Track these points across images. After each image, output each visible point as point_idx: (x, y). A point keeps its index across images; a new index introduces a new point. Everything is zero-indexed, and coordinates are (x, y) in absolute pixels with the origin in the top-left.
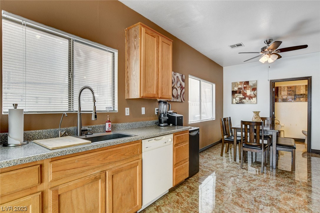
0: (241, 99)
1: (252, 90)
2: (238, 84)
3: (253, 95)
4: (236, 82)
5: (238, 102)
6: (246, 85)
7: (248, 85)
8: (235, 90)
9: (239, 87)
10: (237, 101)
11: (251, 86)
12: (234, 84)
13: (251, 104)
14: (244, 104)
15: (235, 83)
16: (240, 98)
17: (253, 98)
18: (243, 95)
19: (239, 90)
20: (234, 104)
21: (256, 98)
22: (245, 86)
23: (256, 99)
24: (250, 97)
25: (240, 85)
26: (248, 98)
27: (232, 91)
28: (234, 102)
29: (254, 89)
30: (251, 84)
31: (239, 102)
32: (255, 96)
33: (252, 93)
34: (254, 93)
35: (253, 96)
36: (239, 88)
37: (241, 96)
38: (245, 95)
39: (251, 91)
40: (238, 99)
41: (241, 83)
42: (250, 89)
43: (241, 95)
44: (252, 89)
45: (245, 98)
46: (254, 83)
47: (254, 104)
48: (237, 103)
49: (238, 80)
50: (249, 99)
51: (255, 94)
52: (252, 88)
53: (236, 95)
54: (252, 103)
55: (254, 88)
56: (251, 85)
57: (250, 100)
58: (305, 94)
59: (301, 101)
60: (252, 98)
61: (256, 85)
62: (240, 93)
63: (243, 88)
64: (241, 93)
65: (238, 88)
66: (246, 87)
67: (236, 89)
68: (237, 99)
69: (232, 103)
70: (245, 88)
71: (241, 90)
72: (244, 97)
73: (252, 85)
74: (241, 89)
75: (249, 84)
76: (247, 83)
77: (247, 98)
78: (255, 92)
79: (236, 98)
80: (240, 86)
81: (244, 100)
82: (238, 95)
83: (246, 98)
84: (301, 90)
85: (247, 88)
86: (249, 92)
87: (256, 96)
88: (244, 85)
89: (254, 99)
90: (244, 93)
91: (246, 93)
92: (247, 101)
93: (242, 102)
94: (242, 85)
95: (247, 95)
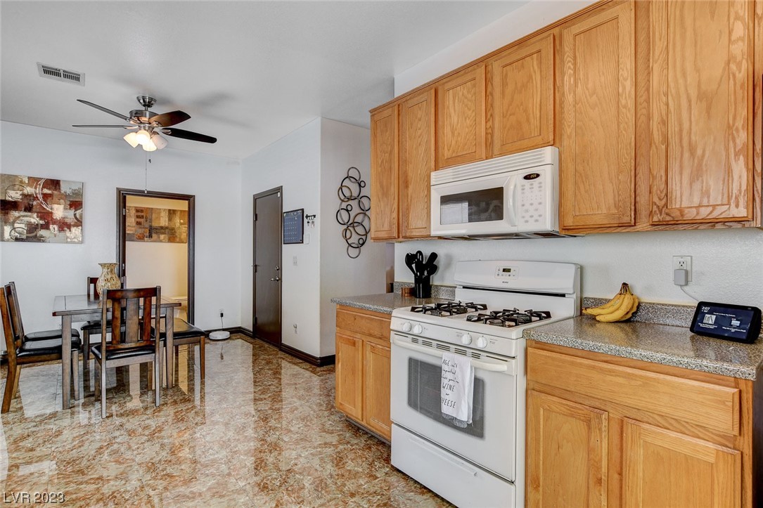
0: (32, 228)
1: (71, 206)
2: (21, 182)
3: (71, 220)
4: (16, 176)
5: (24, 237)
6: (49, 189)
7: (56, 189)
8: (10, 199)
9: (25, 192)
10: (20, 233)
11: (66, 196)
12: (6, 180)
13: (67, 242)
14: (43, 241)
15: (9, 176)
16: (29, 224)
17: (73, 229)
18: (41, 218)
19: (26, 201)
20: (8, 240)
21: (80, 227)
22: (46, 191)
23: (80, 231)
24: (64, 225)
25: (29, 185)
26: (56, 227)
28: (7, 236)
29: (76, 204)
30: (64, 188)
31: (27, 237)
32: (79, 223)
33: (70, 214)
34: (75, 215)
35: (72, 223)
36: (25, 196)
37: (34, 219)
38: (47, 218)
39: (65, 209)
40: (23, 226)
41: (34, 181)
42: (62, 201)
43: (35, 215)
44: (69, 203)
45: (46, 227)
46: (75, 187)
47: (74, 243)
48: (17, 239)
49: (24, 172)
50: (61, 229)
51: (78, 217)
52: (71, 201)
53: (14, 214)
54: (69, 240)
55: (76, 201)
56: (65, 193)
57: (62, 234)
58: (167, 228)
59: (161, 241)
60: (69, 227)
61: (79, 193)
62: (29, 209)
63: (40, 197)
64: (34, 210)
65: (22, 195)
66: (51, 195)
67: (14, 195)
68: (16, 225)
70: (45, 196)
71: (35, 203)
72: (42, 222)
73: (69, 192)
74: (34, 200)
75: (62, 189)
76: (55, 184)
77: (54, 228)
78: (78, 212)
79: (14, 222)
80: (29, 190)
81: (42, 232)
82: (24, 216)
83: (51, 227)
84: (161, 219)
85: (55, 199)
86: (59, 211)
87: (81, 222)
88: (44, 187)
89: (76, 231)
90: (43, 211)
91: (52, 213)
92: (53, 236)
93: (36, 235)
94: (36, 188)
95: (54, 218)
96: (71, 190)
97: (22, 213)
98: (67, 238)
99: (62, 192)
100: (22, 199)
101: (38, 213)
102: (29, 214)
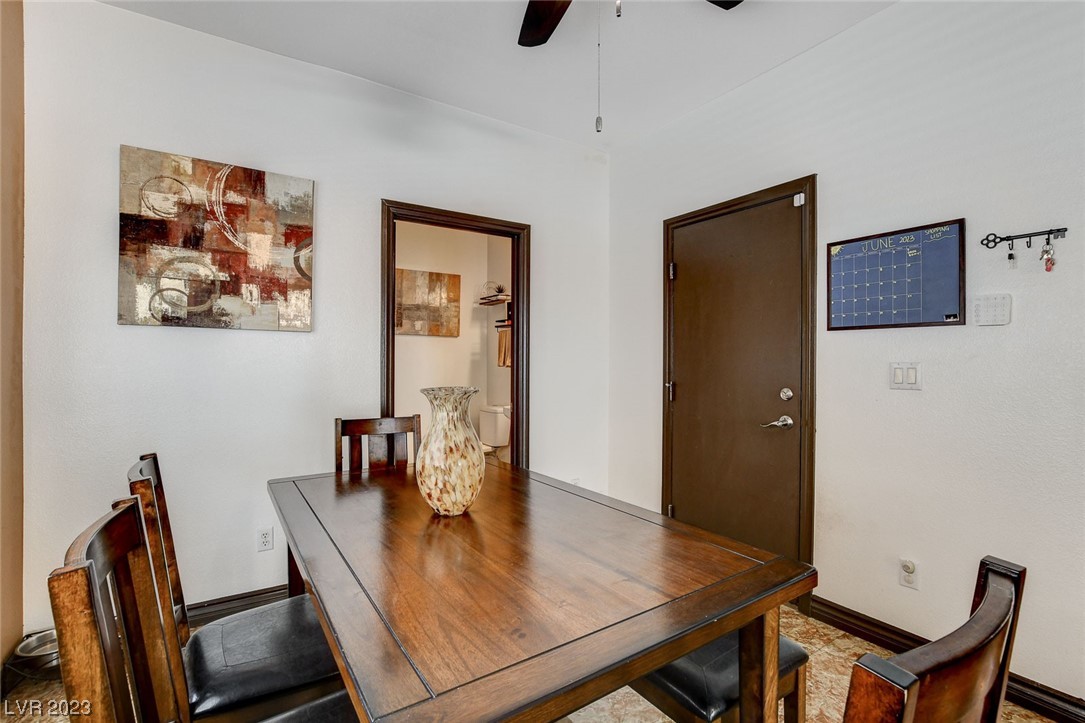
0: (202, 291)
1: (288, 237)
2: (177, 170)
3: (287, 273)
4: (166, 155)
5: (183, 313)
6: (241, 192)
7: (255, 194)
8: (151, 214)
9: (187, 198)
10: (173, 304)
11: (277, 212)
12: (141, 165)
13: (279, 329)
14: (227, 326)
15: (150, 155)
16: (194, 281)
17: (293, 296)
18: (223, 265)
19: (187, 221)
20: (145, 323)
21: (307, 292)
22: (234, 198)
23: (307, 300)
24: (273, 287)
25: (194, 178)
26: (255, 289)
27: (123, 217)
28: (142, 310)
29: (299, 235)
30: (274, 192)
31: (190, 314)
32: (305, 280)
33: (286, 256)
34: (296, 260)
35: (291, 281)
36: (187, 208)
37: (206, 268)
38: (232, 260)
39: (275, 244)
40: (179, 284)
41: (205, 168)
42: (268, 224)
43: (208, 258)
44: (282, 229)
45: (232, 288)
46: (297, 191)
47: (296, 330)
48: (167, 320)
49: (185, 147)
50: (267, 294)
51: (303, 265)
52: (288, 226)
53: (161, 253)
54: (283, 323)
55: (299, 227)
56: (276, 204)
57: (268, 307)
60: (284, 289)
61: (305, 207)
62: (194, 241)
63: (220, 210)
64: (206, 243)
65: (180, 204)
66: (243, 209)
67: (160, 204)
68: (165, 283)
69: (126, 316)
70: (232, 210)
71: (207, 227)
72: (223, 276)
73: (283, 202)
74: (206, 218)
75: (268, 194)
76: (252, 180)
77: (250, 291)
78: (304, 253)
79: (159, 275)
80: (195, 193)
81: (225, 303)
82: (182, 260)
83: (244, 288)
85: (254, 219)
86: (262, 249)
87: (310, 279)
88: (228, 187)
89: (297, 300)
90: (225, 248)
91: (245, 254)
92: (248, 311)
93: (210, 310)
94: (210, 188)
95: (252, 266)
96: (287, 199)
97: (180, 252)
98: (279, 317)
99: (270, 201)
100: (178, 215)
101: (214, 251)
102: (195, 254)
